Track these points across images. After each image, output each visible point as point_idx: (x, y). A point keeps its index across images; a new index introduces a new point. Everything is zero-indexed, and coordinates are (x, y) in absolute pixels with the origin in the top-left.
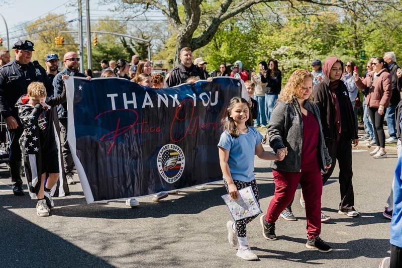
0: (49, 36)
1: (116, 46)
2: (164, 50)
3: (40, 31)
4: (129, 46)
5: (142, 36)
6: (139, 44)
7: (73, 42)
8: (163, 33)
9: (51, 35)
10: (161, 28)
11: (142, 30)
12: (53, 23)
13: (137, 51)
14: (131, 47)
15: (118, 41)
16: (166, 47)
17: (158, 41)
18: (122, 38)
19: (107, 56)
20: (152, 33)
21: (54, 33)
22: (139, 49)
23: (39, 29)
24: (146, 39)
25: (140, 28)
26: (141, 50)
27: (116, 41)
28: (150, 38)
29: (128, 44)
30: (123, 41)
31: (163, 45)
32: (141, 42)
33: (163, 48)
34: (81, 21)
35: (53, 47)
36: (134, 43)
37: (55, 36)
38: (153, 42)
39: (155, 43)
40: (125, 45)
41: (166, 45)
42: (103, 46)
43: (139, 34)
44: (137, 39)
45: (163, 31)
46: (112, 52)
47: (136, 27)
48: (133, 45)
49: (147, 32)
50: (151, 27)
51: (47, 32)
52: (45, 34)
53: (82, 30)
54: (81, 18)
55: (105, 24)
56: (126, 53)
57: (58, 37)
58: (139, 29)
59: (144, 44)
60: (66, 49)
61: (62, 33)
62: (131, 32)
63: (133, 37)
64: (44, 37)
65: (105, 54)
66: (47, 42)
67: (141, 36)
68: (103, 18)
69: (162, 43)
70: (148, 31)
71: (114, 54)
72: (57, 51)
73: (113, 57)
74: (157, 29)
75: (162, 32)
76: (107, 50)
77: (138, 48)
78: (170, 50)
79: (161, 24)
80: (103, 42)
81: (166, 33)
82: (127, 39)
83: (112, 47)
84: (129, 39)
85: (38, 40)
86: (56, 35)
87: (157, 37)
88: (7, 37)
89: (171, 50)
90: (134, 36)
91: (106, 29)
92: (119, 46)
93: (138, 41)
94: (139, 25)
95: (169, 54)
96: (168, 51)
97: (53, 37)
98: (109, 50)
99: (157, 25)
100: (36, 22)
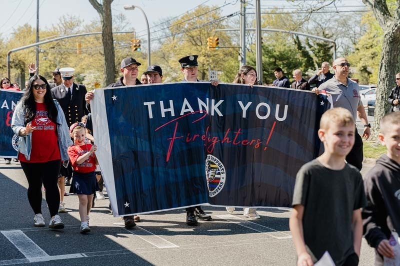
0: (198, 37)
1: (287, 49)
2: (354, 52)
3: (188, 30)
4: (305, 48)
5: (324, 33)
6: (318, 44)
7: (230, 44)
8: (353, 29)
9: (201, 35)
10: (350, 23)
11: (324, 26)
12: (204, 19)
13: (316, 55)
14: (308, 49)
15: (290, 41)
16: (358, 49)
17: (346, 41)
18: (295, 37)
19: (275, 62)
20: (336, 29)
21: (206, 32)
22: (319, 52)
23: (186, 26)
24: (329, 38)
25: (320, 23)
26: (321, 54)
27: (287, 42)
28: (334, 36)
29: (303, 45)
30: (297, 42)
31: (353, 46)
32: (321, 42)
33: (352, 51)
34: (245, 15)
35: (203, 51)
36: (311, 44)
37: (206, 35)
38: (339, 42)
39: (342, 42)
40: (300, 47)
41: (358, 46)
42: (270, 48)
43: (319, 32)
44: (316, 38)
45: (353, 25)
46: (282, 57)
47: (315, 22)
48: (310, 46)
49: (330, 28)
50: (336, 20)
51: (196, 31)
52: (194, 33)
53: (245, 27)
54: (245, 11)
55: (272, 18)
56: (301, 58)
57: (211, 38)
58: (318, 24)
59: (326, 45)
60: (221, 54)
61: (216, 32)
62: (307, 29)
63: (310, 35)
64: (193, 37)
65: (272, 60)
66: (196, 45)
67: (321, 34)
68: (270, 11)
69: (351, 43)
70: (332, 26)
71: (284, 60)
72: (208, 56)
73: (283, 64)
74: (344, 24)
75: (351, 28)
76: (275, 53)
77: (317, 51)
78: (362, 52)
79: (350, 17)
80: (269, 43)
81: (358, 29)
82: (302, 38)
83: (282, 50)
84: (305, 38)
85: (185, 42)
86: (209, 35)
87: (345, 34)
88: (147, 39)
89: (364, 53)
90: (312, 34)
91: (274, 25)
92: (292, 48)
93: (318, 41)
94: (319, 19)
95: (361, 59)
96: (359, 54)
97: (204, 37)
98: (278, 54)
99: (344, 17)
100: (183, 18)
